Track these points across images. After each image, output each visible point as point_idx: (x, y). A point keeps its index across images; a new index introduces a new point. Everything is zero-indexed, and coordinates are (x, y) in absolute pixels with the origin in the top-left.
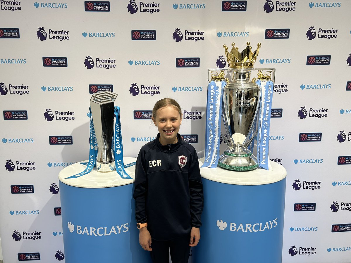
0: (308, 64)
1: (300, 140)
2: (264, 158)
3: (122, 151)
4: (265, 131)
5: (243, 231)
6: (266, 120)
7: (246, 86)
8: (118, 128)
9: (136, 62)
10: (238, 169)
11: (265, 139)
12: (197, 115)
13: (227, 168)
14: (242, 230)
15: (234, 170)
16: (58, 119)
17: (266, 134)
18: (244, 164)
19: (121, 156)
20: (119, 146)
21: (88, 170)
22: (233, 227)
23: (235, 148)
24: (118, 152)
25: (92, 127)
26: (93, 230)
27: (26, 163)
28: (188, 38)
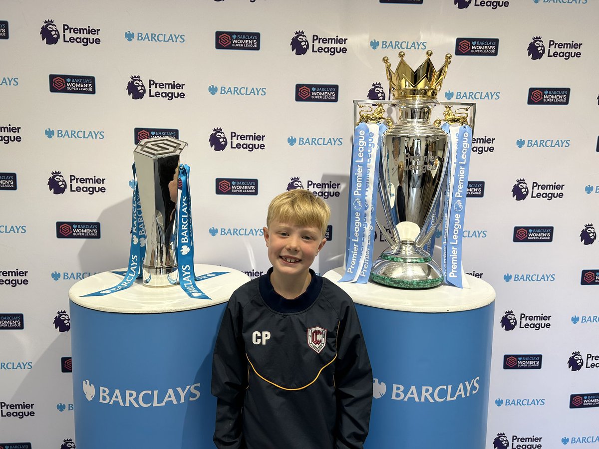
0: (530, 102)
1: (516, 239)
2: (454, 267)
3: (192, 248)
4: (457, 216)
5: (417, 400)
6: (459, 196)
7: (424, 131)
8: (186, 204)
9: (223, 89)
10: (406, 285)
11: (456, 232)
12: (332, 190)
13: (387, 282)
14: (414, 397)
15: (400, 286)
16: (75, 189)
17: (458, 221)
18: (419, 277)
19: (190, 258)
20: (186, 240)
21: (127, 282)
22: (398, 392)
23: (401, 248)
24: (185, 250)
25: (137, 202)
26: (131, 395)
27: (11, 272)
28: (319, 49)
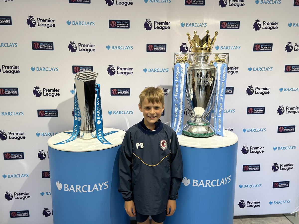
0: (254, 50)
1: (248, 113)
2: (220, 127)
3: (102, 121)
4: (221, 104)
5: (204, 186)
6: (222, 95)
7: (205, 67)
8: (98, 102)
9: (113, 47)
10: (198, 136)
11: (220, 111)
13: (190, 135)
14: (202, 185)
15: (195, 136)
16: (46, 95)
17: (221, 107)
18: (204, 132)
19: (101, 126)
20: (99, 118)
21: (73, 137)
22: (196, 183)
23: (196, 119)
24: (99, 122)
25: (76, 101)
26: (78, 187)
27: (17, 133)
28: (157, 27)
